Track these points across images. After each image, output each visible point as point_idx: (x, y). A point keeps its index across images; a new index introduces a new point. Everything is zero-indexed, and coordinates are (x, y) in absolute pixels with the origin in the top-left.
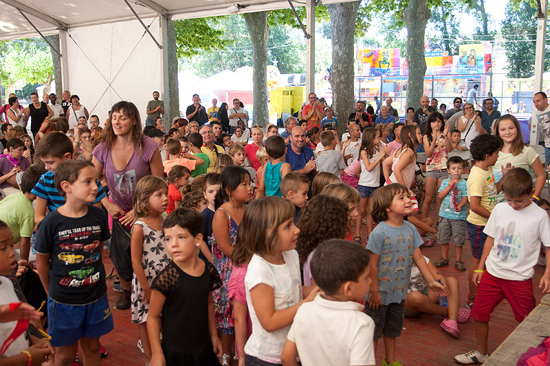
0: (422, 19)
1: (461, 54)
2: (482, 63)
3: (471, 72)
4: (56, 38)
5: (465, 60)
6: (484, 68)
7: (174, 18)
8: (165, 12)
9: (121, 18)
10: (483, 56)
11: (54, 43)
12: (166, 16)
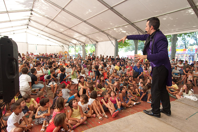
0: (176, 40)
1: (189, 48)
2: (195, 51)
3: (191, 53)
4: (96, 44)
5: (190, 50)
6: (195, 52)
7: (117, 40)
8: (116, 39)
9: (106, 41)
10: (195, 49)
11: (95, 45)
12: (116, 40)
